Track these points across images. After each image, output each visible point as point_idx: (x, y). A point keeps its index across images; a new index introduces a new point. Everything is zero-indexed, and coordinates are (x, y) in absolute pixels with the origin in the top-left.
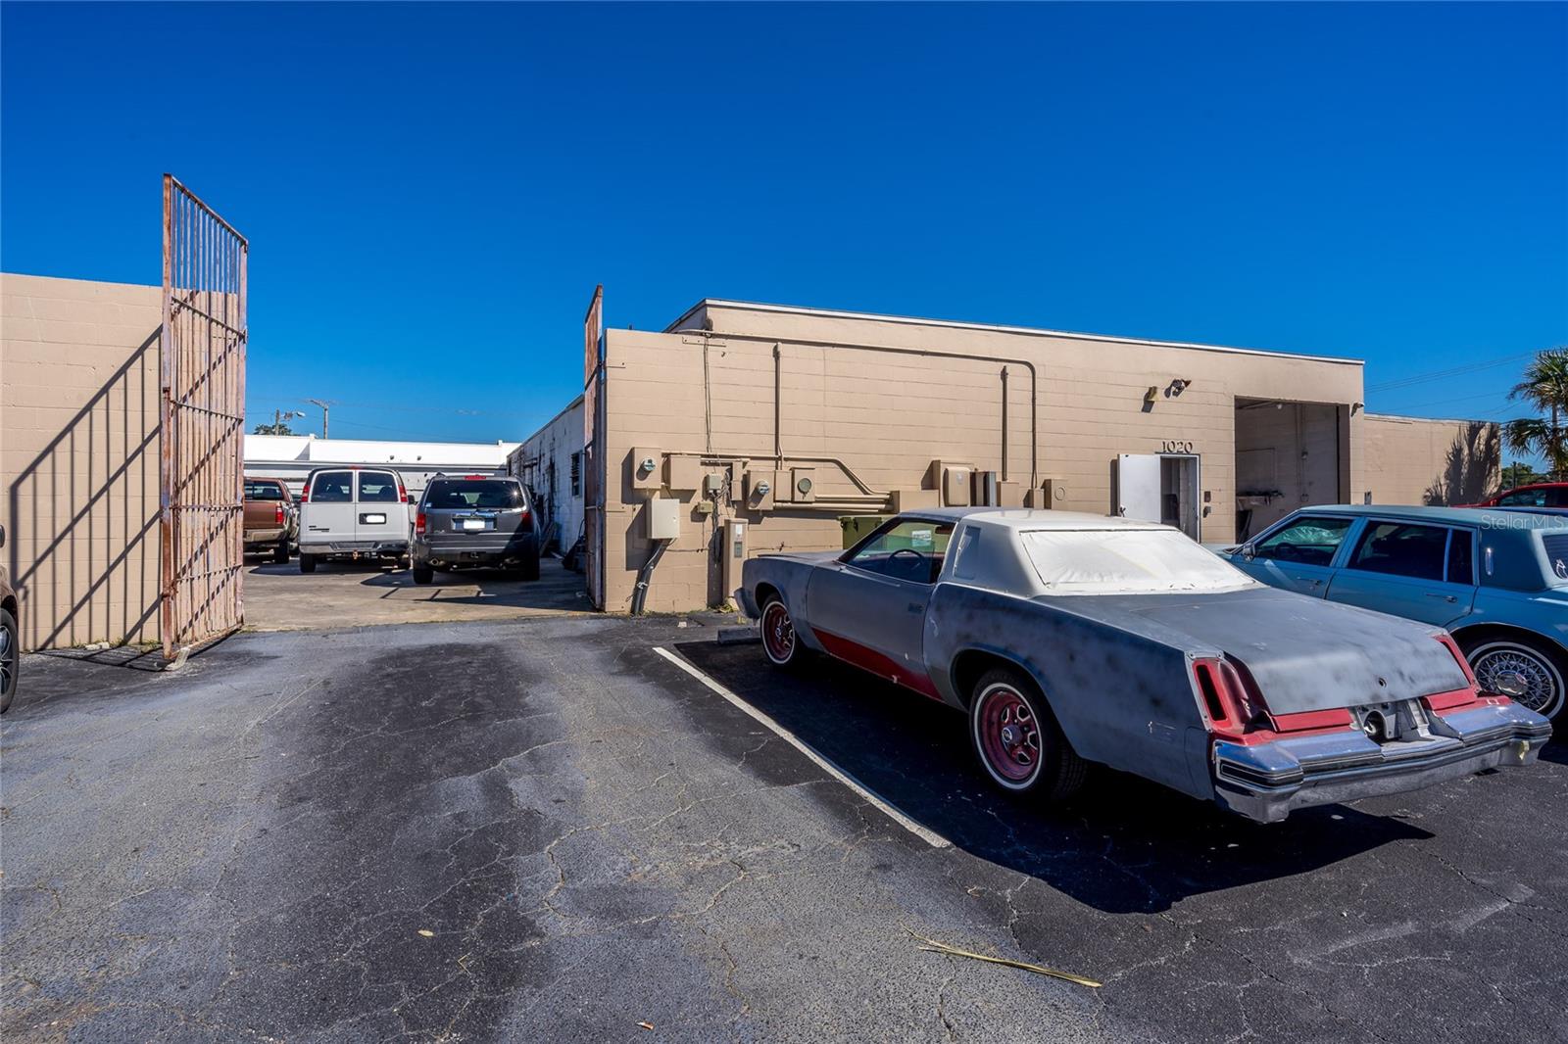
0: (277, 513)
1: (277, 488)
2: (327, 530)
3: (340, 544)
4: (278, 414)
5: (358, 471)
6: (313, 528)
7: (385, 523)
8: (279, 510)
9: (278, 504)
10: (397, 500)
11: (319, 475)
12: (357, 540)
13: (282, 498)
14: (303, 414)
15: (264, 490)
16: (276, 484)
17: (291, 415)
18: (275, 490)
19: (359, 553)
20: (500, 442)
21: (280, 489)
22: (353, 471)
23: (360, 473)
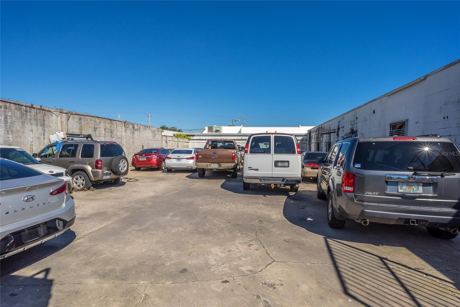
0: (233, 156)
1: (233, 144)
2: (257, 170)
3: (264, 178)
4: (233, 120)
5: (274, 135)
6: (250, 168)
7: (288, 166)
8: (234, 155)
9: (233, 152)
10: (295, 153)
11: (254, 138)
12: (273, 176)
13: (234, 148)
14: (239, 120)
15: (228, 144)
16: (232, 142)
17: (236, 121)
18: (232, 144)
19: (274, 184)
20: (300, 126)
21: (234, 144)
22: (271, 135)
23: (275, 136)
